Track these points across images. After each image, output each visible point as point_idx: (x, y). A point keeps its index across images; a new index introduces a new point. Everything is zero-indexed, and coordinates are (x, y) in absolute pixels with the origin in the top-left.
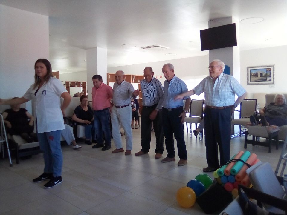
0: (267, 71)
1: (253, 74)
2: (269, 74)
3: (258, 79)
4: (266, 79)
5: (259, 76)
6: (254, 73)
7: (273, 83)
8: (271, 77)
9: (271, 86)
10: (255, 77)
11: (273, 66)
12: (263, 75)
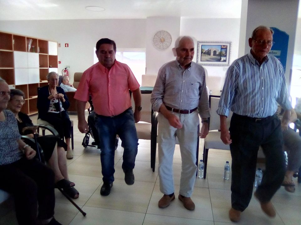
1: (204, 52)
2: (224, 52)
3: (210, 59)
4: (221, 59)
5: (212, 54)
6: (206, 49)
7: (228, 65)
8: (226, 56)
9: (226, 69)
10: (207, 55)
12: (217, 53)
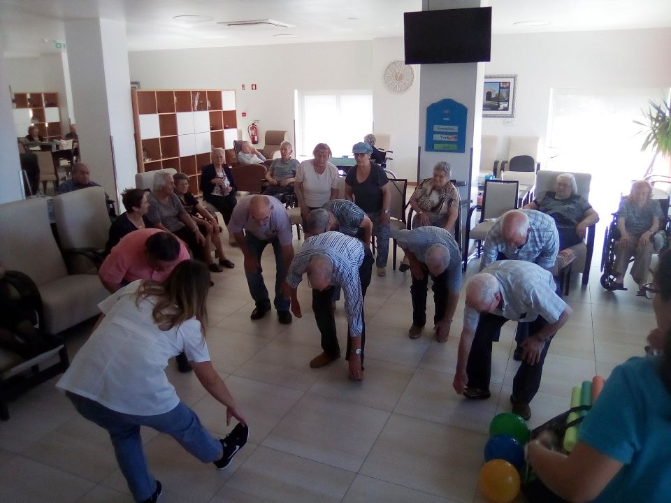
0: (500, 88)
2: (504, 95)
4: (499, 106)
7: (512, 116)
8: (508, 101)
9: (507, 122)
11: (515, 78)
12: (493, 96)
